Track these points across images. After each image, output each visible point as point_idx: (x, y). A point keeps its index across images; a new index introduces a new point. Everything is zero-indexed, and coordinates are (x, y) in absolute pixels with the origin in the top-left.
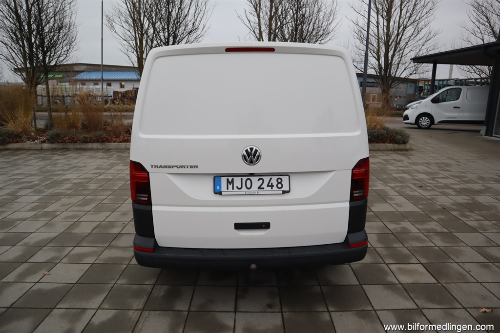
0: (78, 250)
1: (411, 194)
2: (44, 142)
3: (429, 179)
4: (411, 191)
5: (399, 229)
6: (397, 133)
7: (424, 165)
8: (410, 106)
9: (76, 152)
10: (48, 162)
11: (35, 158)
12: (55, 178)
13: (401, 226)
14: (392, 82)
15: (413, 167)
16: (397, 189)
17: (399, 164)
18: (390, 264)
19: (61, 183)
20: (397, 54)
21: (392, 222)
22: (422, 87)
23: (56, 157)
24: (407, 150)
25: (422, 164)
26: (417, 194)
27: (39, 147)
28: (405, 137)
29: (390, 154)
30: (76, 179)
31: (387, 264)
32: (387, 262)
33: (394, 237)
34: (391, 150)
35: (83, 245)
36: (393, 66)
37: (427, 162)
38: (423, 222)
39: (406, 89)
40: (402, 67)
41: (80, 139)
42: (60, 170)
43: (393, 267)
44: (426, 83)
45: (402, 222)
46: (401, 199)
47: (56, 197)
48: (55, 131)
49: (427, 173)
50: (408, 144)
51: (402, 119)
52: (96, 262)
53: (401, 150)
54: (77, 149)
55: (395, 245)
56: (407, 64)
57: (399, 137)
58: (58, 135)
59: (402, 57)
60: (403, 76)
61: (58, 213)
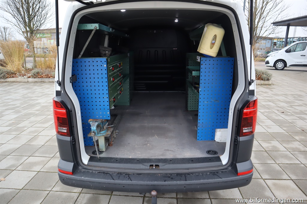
0: (32, 159)
1: (277, 118)
2: (29, 77)
3: (288, 107)
4: (276, 116)
5: (270, 148)
6: (263, 73)
7: (283, 96)
8: (270, 55)
9: (49, 84)
10: (30, 91)
11: (23, 88)
12: (31, 102)
13: (272, 145)
14: (257, 39)
15: (275, 97)
16: (266, 114)
17: (265, 95)
18: (266, 179)
19: (33, 106)
20: (261, 21)
21: (264, 141)
22: (276, 43)
23: (35, 87)
24: (270, 85)
25: (282, 95)
26: (281, 118)
27: (26, 80)
28: (269, 76)
29: (258, 87)
30: (44, 103)
31: (264, 180)
32: (264, 178)
33: (267, 155)
34: (259, 84)
35: (35, 155)
36: (258, 29)
37: (285, 93)
38: (288, 142)
39: (265, 44)
40: (264, 30)
41: (52, 75)
42: (35, 97)
43: (269, 182)
44: (279, 40)
45: (272, 142)
46: (269, 122)
47: (28, 116)
48: (36, 70)
49: (287, 102)
50: (270, 81)
51: (265, 63)
52: (42, 170)
53: (266, 85)
54: (50, 82)
55: (269, 162)
56: (267, 27)
57: (265, 76)
58: (38, 73)
59: (264, 22)
60: (264, 36)
61: (26, 128)
